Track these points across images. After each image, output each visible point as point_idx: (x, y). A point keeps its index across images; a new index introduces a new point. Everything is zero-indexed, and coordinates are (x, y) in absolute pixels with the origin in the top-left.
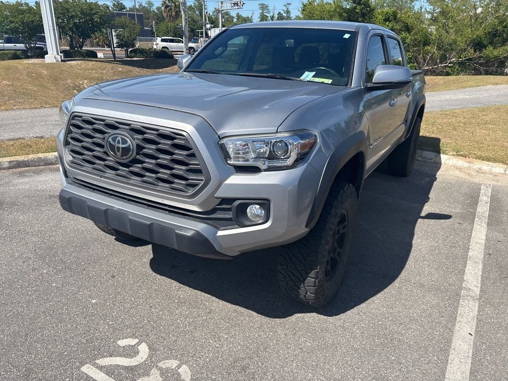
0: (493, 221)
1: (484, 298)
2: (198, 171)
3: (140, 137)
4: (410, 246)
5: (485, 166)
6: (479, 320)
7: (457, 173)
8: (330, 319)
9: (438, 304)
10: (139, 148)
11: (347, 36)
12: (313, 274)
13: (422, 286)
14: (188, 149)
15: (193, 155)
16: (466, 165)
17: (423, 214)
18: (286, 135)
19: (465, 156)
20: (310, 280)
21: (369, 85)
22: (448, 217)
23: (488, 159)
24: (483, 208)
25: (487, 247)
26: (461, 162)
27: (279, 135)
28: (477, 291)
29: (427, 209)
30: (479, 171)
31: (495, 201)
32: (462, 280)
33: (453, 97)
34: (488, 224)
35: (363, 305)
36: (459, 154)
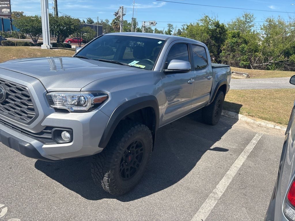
0: (252, 155)
1: (223, 200)
2: (32, 110)
3: (9, 88)
4: (194, 165)
5: (263, 123)
6: (212, 212)
7: (246, 126)
8: (123, 203)
9: (192, 200)
10: (7, 94)
11: (160, 42)
12: (106, 175)
13: (188, 189)
14: (29, 97)
15: (30, 100)
16: (252, 121)
17: (212, 148)
18: (87, 93)
19: (253, 116)
20: (106, 178)
21: (166, 70)
22: (226, 150)
23: (266, 119)
24: (250, 148)
25: (240, 170)
26: (249, 120)
27: (82, 93)
28: (220, 194)
29: (217, 145)
30: (259, 126)
31: (260, 143)
32: (215, 187)
33: (263, 82)
34: (248, 157)
35: (147, 197)
36: (250, 115)
